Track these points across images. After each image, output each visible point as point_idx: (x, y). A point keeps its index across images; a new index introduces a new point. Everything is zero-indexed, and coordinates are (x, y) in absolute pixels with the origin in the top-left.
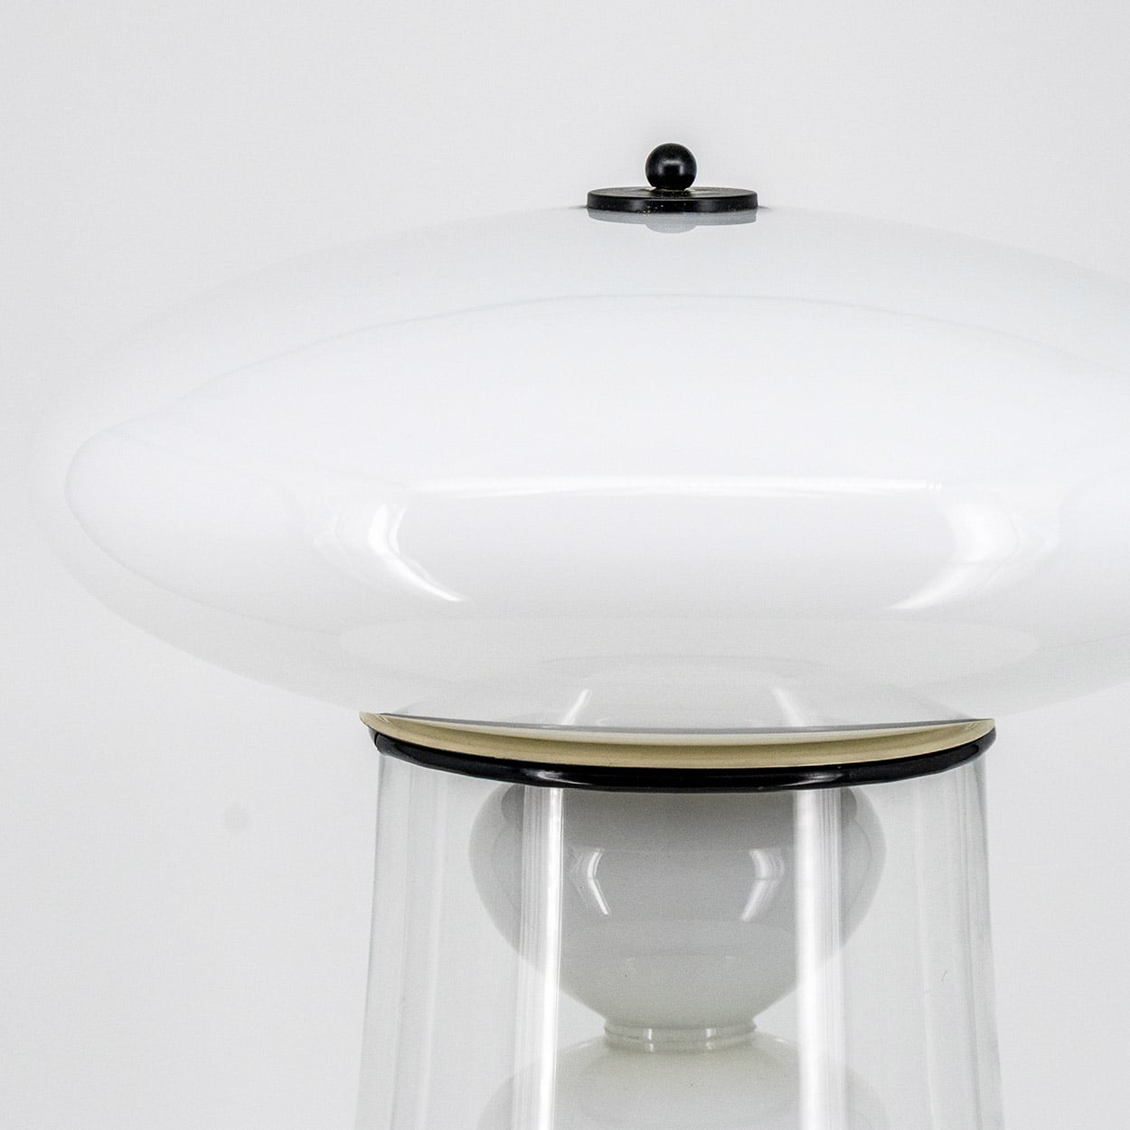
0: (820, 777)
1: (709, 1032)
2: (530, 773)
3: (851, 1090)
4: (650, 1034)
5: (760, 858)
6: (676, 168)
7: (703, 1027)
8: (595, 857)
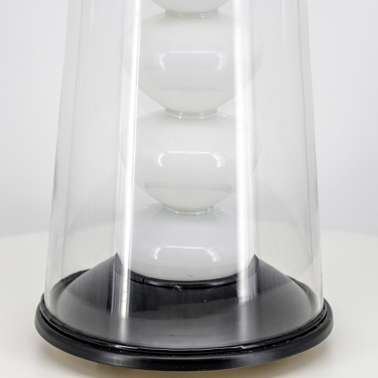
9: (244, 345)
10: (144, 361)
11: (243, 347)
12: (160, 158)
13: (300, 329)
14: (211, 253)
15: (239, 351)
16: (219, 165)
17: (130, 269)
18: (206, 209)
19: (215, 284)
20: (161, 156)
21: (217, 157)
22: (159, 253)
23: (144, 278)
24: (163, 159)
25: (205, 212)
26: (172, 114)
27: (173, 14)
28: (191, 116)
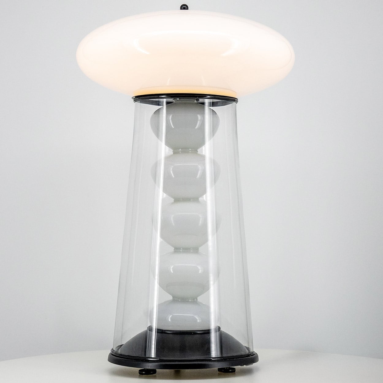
0: (209, 97)
1: (190, 150)
2: (161, 96)
3: (214, 163)
4: (180, 150)
5: (199, 117)
6: (185, 8)
7: (189, 148)
8: (171, 116)
11: (213, 359)
12: (171, 268)
13: (242, 355)
14: (197, 318)
15: (210, 360)
16: (200, 272)
17: (156, 328)
18: (194, 299)
19: (198, 332)
20: (172, 266)
21: (199, 268)
22: (171, 318)
23: (162, 330)
24: (173, 268)
25: (193, 300)
26: (177, 250)
27: (177, 200)
28: (186, 250)
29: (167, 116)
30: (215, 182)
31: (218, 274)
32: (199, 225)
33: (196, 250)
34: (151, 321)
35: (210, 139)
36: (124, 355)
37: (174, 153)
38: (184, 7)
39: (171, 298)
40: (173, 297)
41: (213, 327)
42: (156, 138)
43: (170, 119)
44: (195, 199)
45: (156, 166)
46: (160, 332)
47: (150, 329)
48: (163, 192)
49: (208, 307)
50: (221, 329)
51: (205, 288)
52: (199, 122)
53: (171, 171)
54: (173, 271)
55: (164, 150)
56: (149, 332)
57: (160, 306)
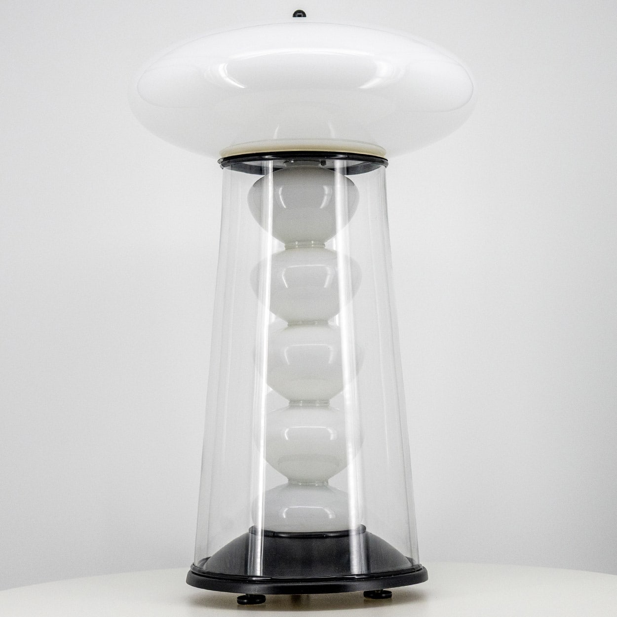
1: (312, 242)
2: (263, 157)
3: (352, 263)
4: (297, 243)
5: (326, 189)
6: (301, 15)
7: (310, 241)
8: (281, 189)
9: (357, 575)
10: (274, 587)
11: (357, 577)
12: (286, 432)
13: (403, 570)
14: (329, 512)
15: (353, 579)
16: (332, 438)
17: (263, 529)
18: (323, 482)
19: (332, 535)
20: (287, 430)
21: (330, 431)
22: (286, 512)
23: (274, 533)
24: (288, 433)
25: (322, 484)
26: (294, 403)
27: (293, 323)
28: (309, 403)
29: (274, 190)
30: (354, 294)
31: (361, 442)
32: (330, 362)
33: (324, 403)
34: (255, 519)
35: (345, 224)
36: (212, 574)
37: (288, 248)
38: (299, 14)
39: (285, 481)
40: (290, 480)
41: (353, 526)
42: (258, 225)
43: (280, 193)
44: (322, 322)
45: (258, 269)
46: (269, 535)
47: (253, 531)
48: (270, 310)
49: (345, 495)
50: (368, 530)
51: (340, 464)
52: (326, 198)
53: (283, 277)
54: (289, 437)
55: (271, 245)
56: (252, 536)
57: (268, 493)
